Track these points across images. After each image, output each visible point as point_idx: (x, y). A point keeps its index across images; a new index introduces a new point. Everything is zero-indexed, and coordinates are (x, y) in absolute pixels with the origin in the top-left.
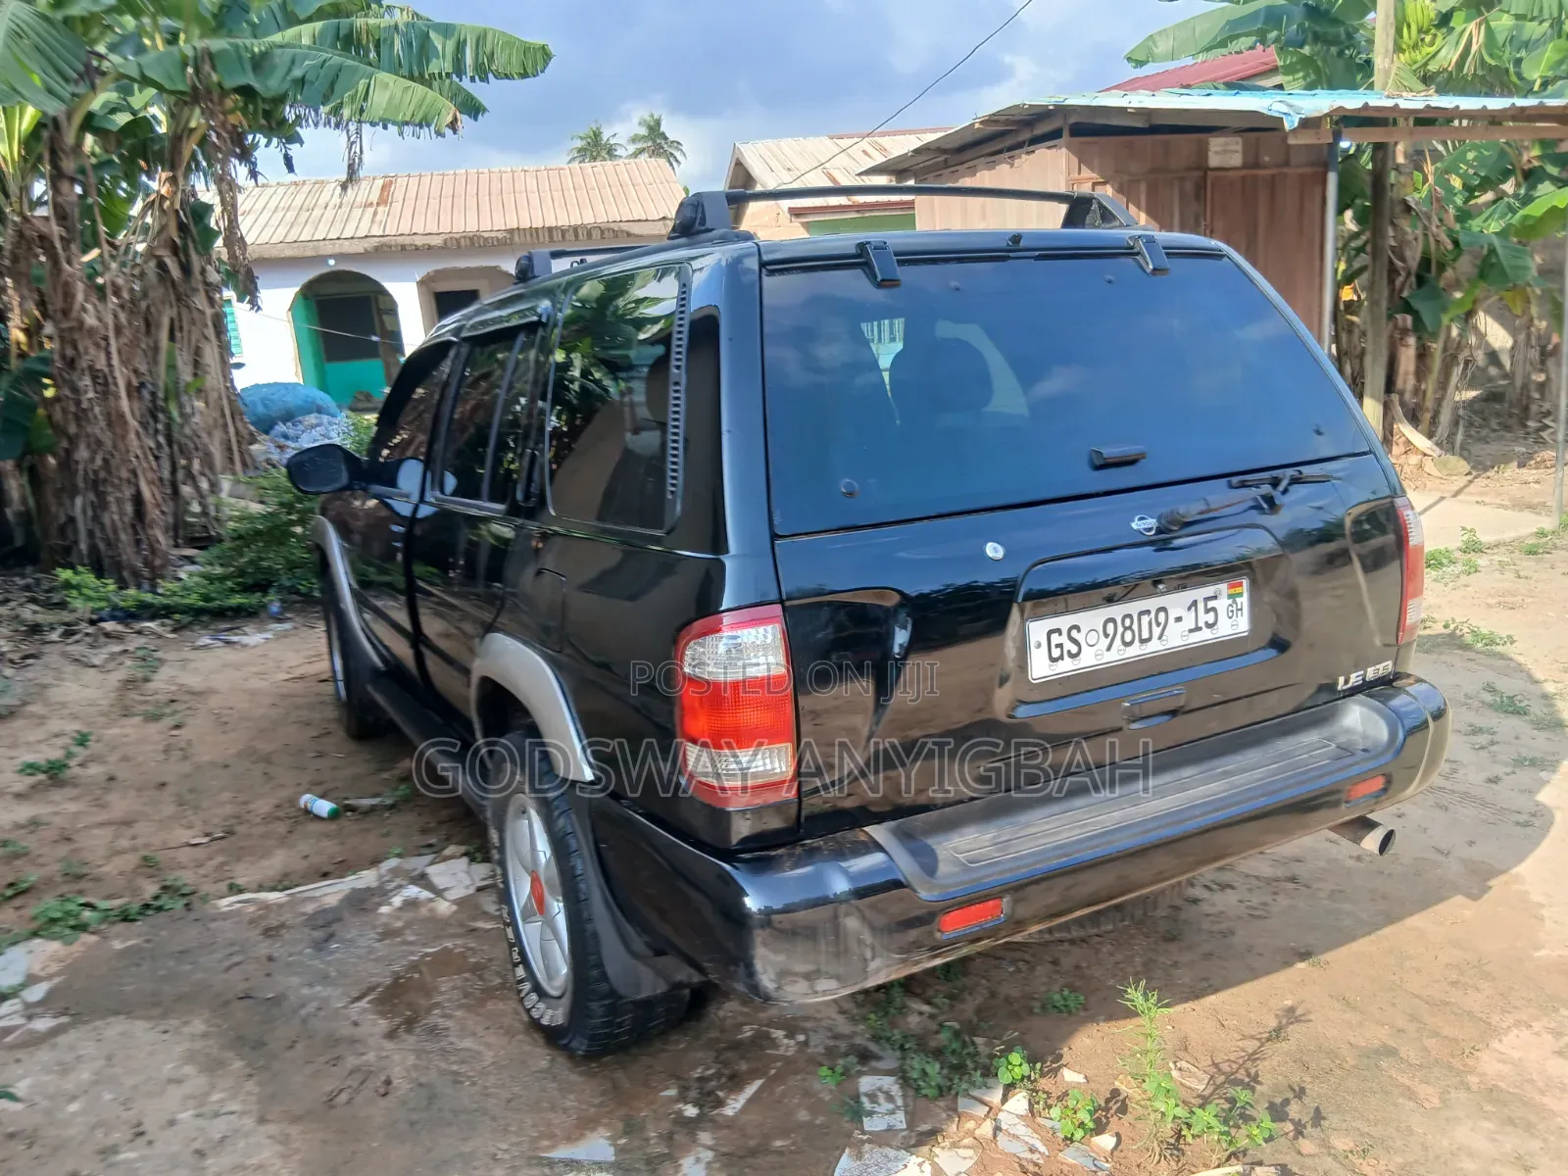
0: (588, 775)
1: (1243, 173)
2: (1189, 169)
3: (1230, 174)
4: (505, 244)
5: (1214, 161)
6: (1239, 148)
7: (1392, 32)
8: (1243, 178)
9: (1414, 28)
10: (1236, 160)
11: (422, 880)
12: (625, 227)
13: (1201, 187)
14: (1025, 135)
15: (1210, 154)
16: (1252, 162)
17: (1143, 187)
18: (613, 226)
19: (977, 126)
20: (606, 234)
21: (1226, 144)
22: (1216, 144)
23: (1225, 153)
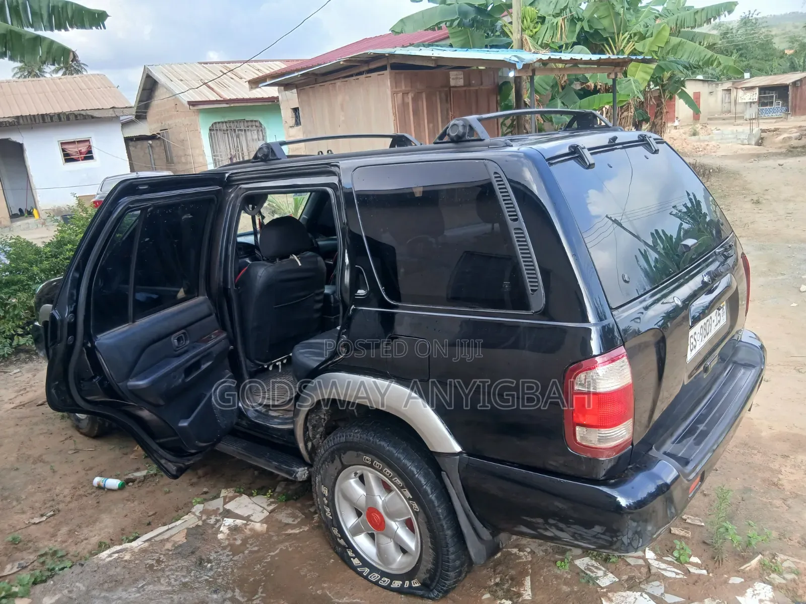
0: (457, 448)
1: (464, 89)
2: (442, 87)
3: (459, 89)
4: (15, 125)
5: (452, 83)
6: (462, 76)
7: (520, 21)
8: (465, 91)
9: (529, 20)
10: (461, 82)
11: (228, 514)
12: (89, 113)
13: (448, 95)
14: (365, 68)
15: (451, 79)
16: (468, 83)
17: (424, 95)
18: (82, 112)
19: (341, 63)
20: (79, 118)
21: (457, 75)
22: (453, 74)
23: (456, 79)
